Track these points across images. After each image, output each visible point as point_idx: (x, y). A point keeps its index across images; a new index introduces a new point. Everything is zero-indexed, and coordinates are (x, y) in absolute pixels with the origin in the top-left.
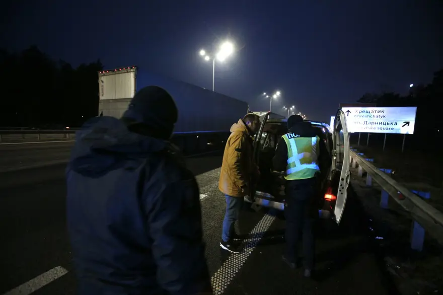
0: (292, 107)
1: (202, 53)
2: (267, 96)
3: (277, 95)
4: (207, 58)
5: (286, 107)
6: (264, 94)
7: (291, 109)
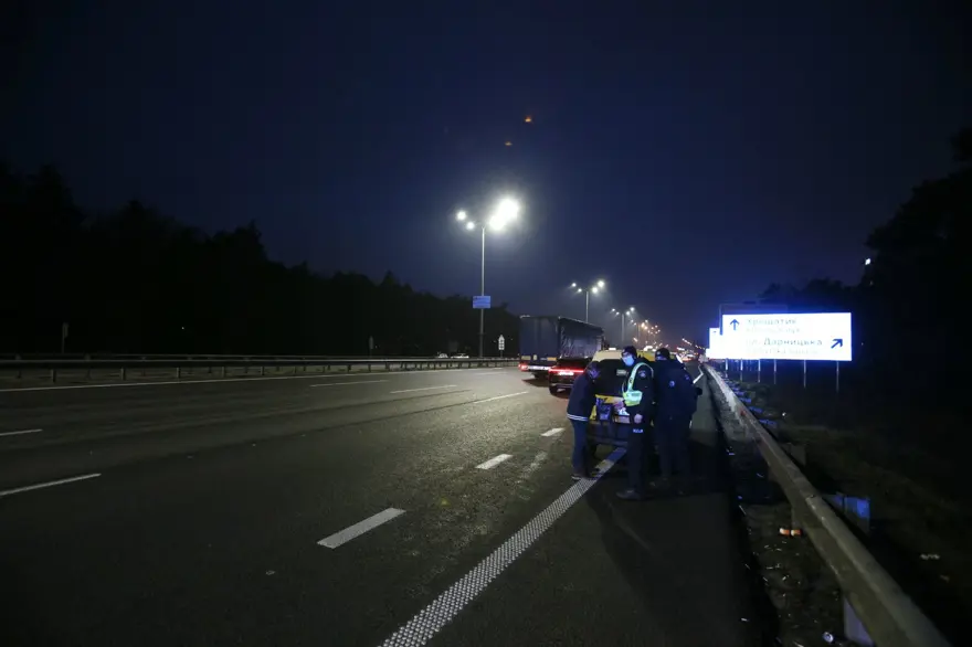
0: (628, 309)
1: (461, 215)
2: (580, 290)
3: (599, 287)
4: (471, 226)
5: (617, 311)
6: (574, 285)
7: (628, 313)
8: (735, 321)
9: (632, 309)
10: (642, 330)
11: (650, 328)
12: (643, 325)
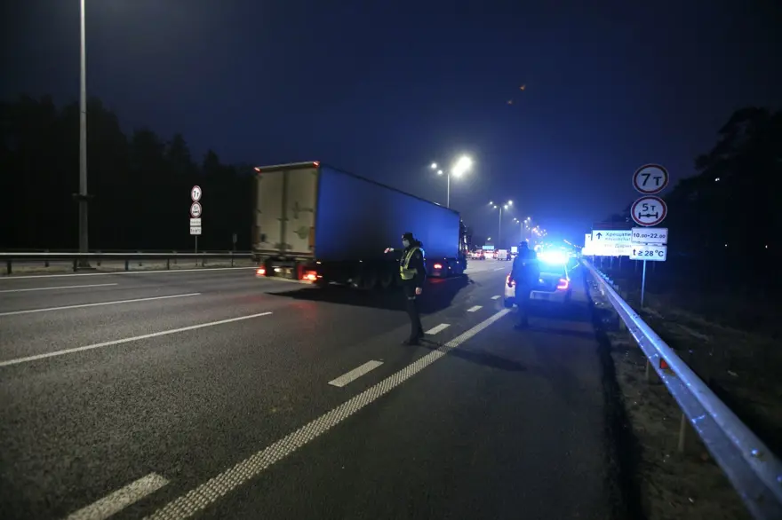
1: (434, 166)
2: (495, 207)
6: (491, 203)
7: (526, 221)
8: (599, 234)
9: (529, 219)
10: (534, 232)
11: (539, 232)
12: (534, 229)
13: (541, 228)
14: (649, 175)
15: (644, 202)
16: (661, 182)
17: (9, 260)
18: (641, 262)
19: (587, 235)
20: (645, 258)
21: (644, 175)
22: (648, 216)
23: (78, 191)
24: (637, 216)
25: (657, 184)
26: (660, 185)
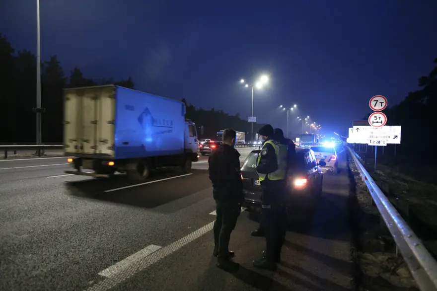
1: (242, 81)
2: (284, 109)
4: (246, 86)
5: (300, 118)
6: (281, 106)
7: (306, 119)
8: (358, 129)
10: (312, 127)
11: (316, 126)
12: (312, 125)
13: (317, 124)
14: (377, 101)
15: (375, 115)
16: (384, 105)
17: (6, 149)
18: (374, 146)
19: (350, 129)
20: (376, 145)
21: (374, 101)
22: (377, 122)
23: (35, 106)
24: (372, 122)
25: (382, 106)
26: (383, 106)
